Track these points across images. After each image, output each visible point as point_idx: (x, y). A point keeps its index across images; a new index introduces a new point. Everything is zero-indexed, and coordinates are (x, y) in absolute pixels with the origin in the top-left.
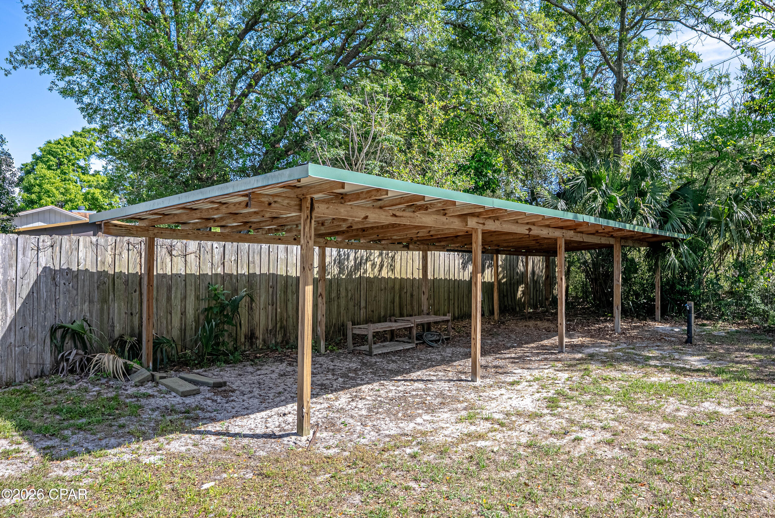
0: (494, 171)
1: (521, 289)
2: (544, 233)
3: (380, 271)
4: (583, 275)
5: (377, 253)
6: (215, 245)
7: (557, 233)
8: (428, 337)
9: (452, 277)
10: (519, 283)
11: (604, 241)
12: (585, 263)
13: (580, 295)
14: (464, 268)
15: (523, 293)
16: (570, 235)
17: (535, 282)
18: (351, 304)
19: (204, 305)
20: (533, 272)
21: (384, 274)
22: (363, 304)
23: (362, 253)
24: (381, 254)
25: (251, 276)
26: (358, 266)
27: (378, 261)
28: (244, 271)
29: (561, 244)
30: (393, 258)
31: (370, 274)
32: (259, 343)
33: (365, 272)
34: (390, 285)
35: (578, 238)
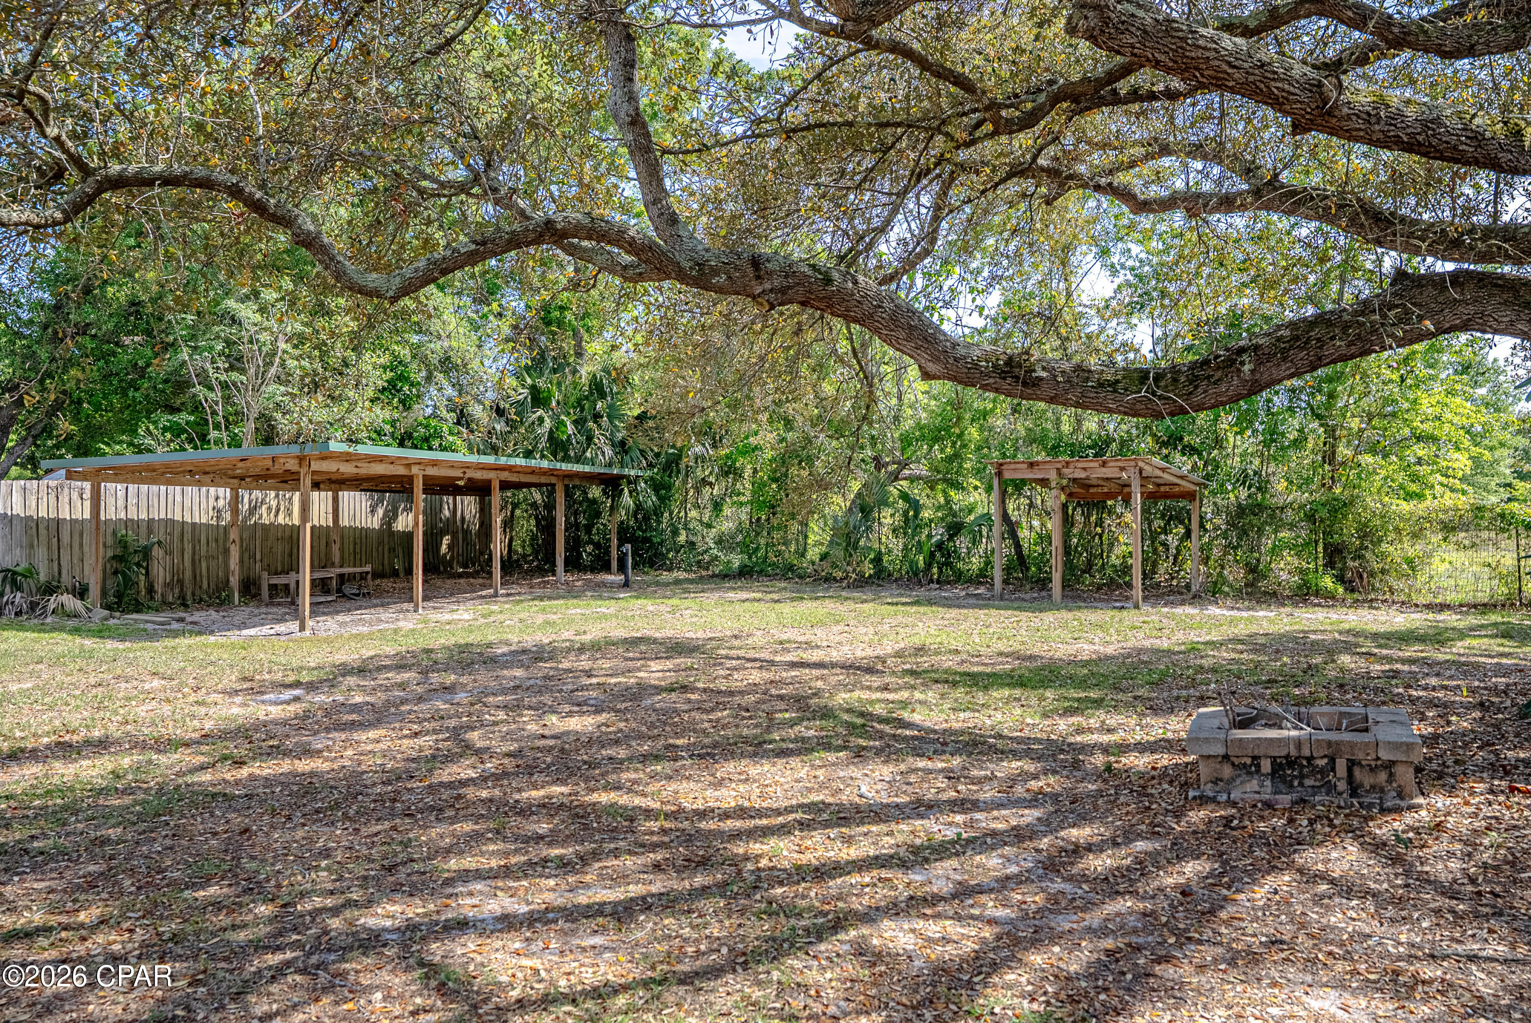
0: (412, 385)
1: (446, 541)
2: (478, 475)
3: (276, 515)
4: (533, 522)
5: (273, 494)
6: (119, 486)
7: (491, 475)
8: (348, 589)
9: (358, 524)
10: (443, 533)
11: (543, 480)
12: (534, 505)
13: (529, 550)
14: (373, 512)
15: (450, 547)
16: (505, 475)
17: (466, 532)
18: (246, 555)
19: (110, 553)
20: (463, 518)
21: (281, 520)
22: (258, 557)
23: (257, 494)
24: (277, 496)
25: (150, 521)
26: (253, 510)
27: (274, 504)
28: (143, 516)
29: (496, 485)
30: (291, 499)
31: (266, 520)
32: (158, 597)
33: (261, 517)
34: (288, 533)
35: (514, 478)
